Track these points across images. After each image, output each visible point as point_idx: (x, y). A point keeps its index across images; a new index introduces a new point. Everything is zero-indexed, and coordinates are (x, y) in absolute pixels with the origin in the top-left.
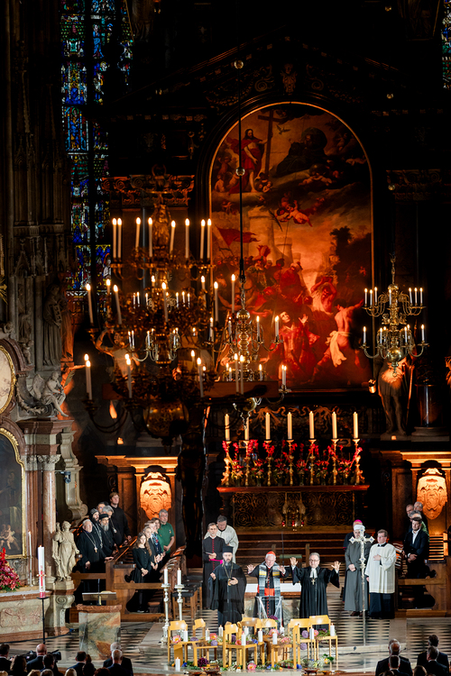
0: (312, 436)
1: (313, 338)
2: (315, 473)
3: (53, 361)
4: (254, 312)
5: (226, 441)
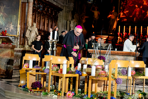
0: (141, 32)
1: (143, 11)
2: (142, 42)
3: (71, 2)
4: (129, 5)
5: (119, 32)
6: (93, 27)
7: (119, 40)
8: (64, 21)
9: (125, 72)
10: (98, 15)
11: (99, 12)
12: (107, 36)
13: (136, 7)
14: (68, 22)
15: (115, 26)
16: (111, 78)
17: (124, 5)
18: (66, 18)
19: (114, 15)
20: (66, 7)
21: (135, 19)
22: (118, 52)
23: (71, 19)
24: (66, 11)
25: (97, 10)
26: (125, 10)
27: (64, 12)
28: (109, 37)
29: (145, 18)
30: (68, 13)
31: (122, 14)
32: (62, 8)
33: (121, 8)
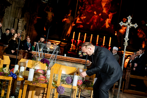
0: (97, 42)
4: (87, 10)
5: (73, 39)
6: (45, 30)
7: (72, 48)
8: (12, 19)
9: (71, 80)
10: (52, 17)
11: (53, 14)
12: (60, 42)
13: (94, 13)
14: (16, 20)
15: (69, 32)
16: (52, 85)
17: (82, 10)
18: (14, 15)
19: (69, 19)
20: (16, 3)
21: (92, 27)
22: (66, 58)
23: (20, 17)
24: (15, 7)
25: (51, 12)
26: (82, 15)
27: (12, 8)
28: (62, 43)
29: (102, 26)
30: (17, 10)
31: (78, 19)
32: (11, 3)
33: (78, 12)
